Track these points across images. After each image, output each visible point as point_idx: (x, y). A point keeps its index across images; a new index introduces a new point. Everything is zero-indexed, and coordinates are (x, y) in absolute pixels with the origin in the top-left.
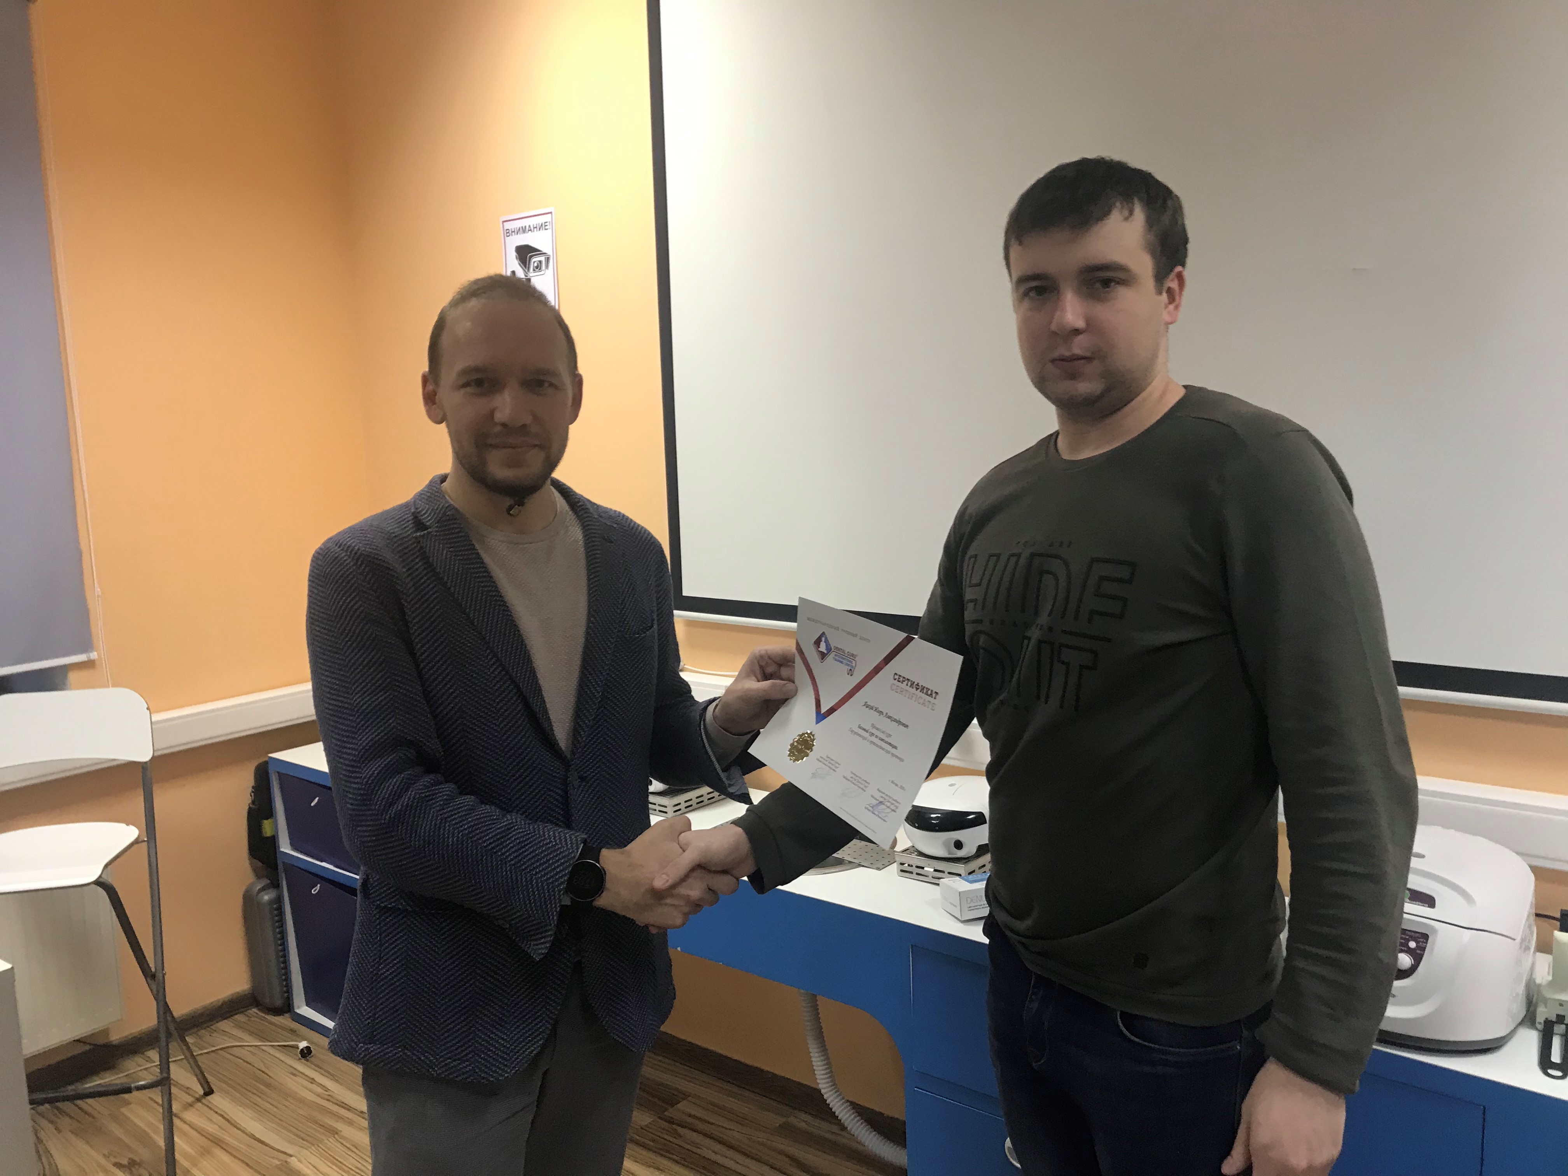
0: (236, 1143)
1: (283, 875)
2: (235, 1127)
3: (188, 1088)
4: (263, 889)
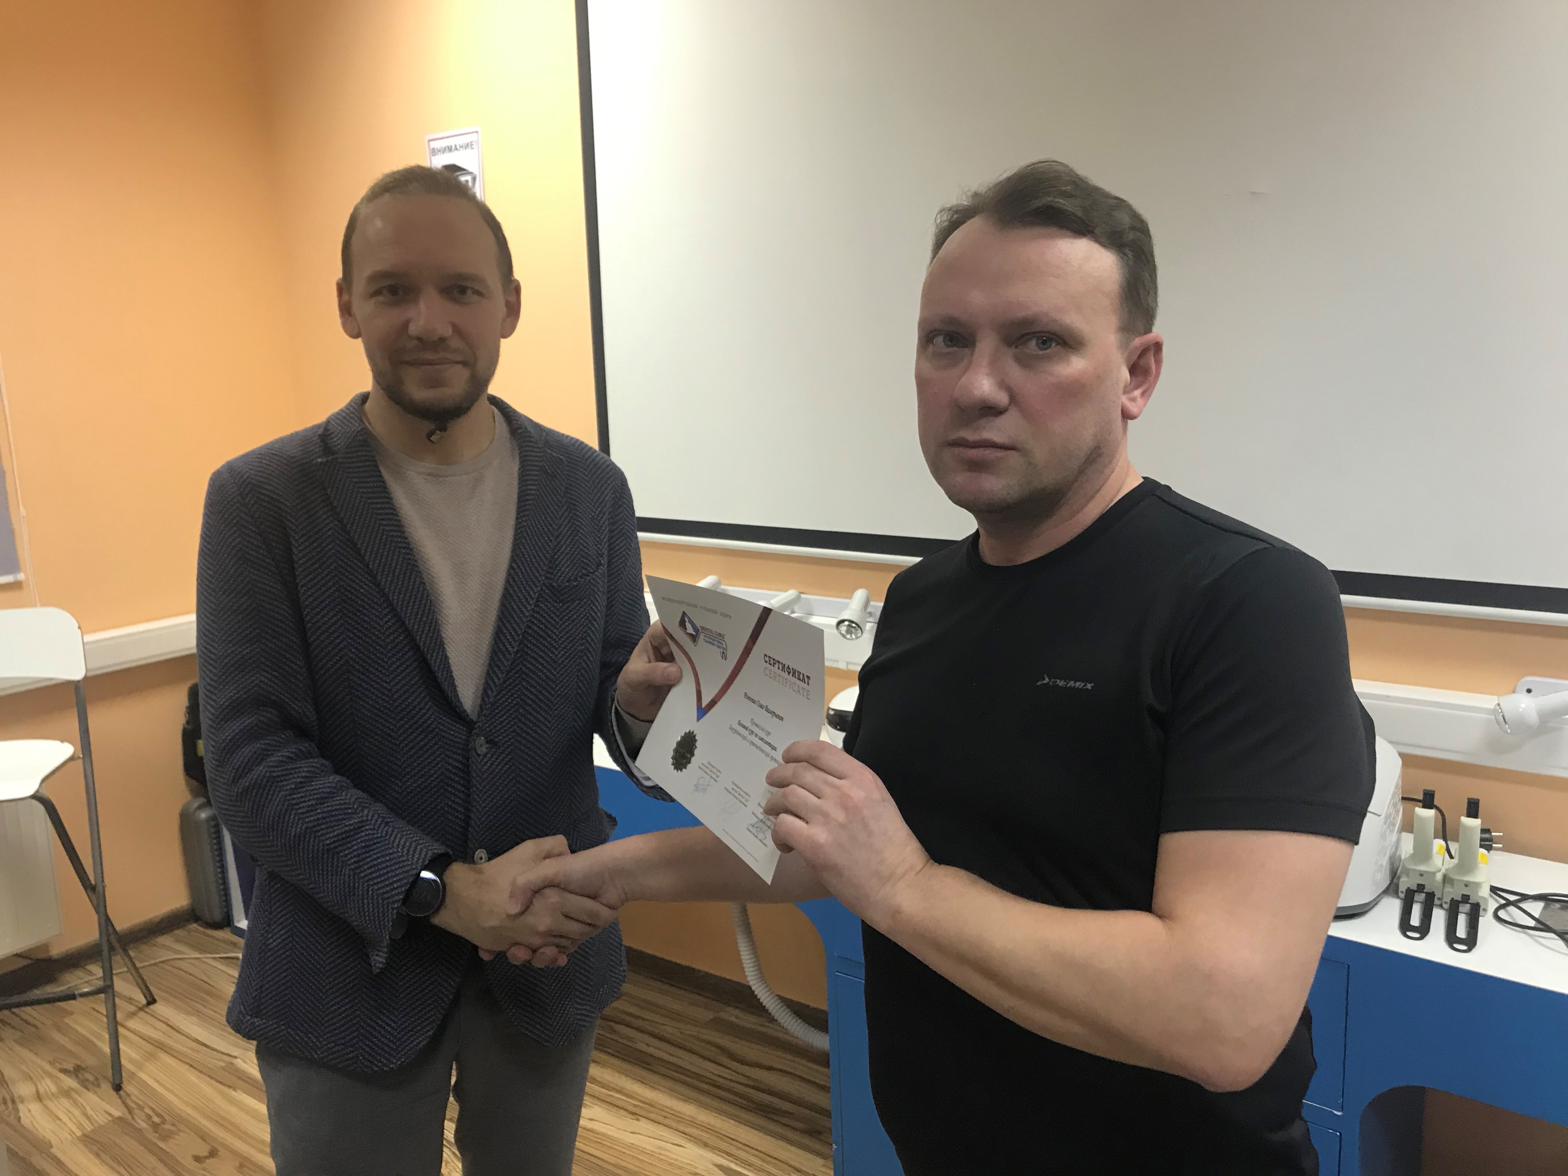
2: (179, 1032)
3: (130, 999)
4: (200, 808)
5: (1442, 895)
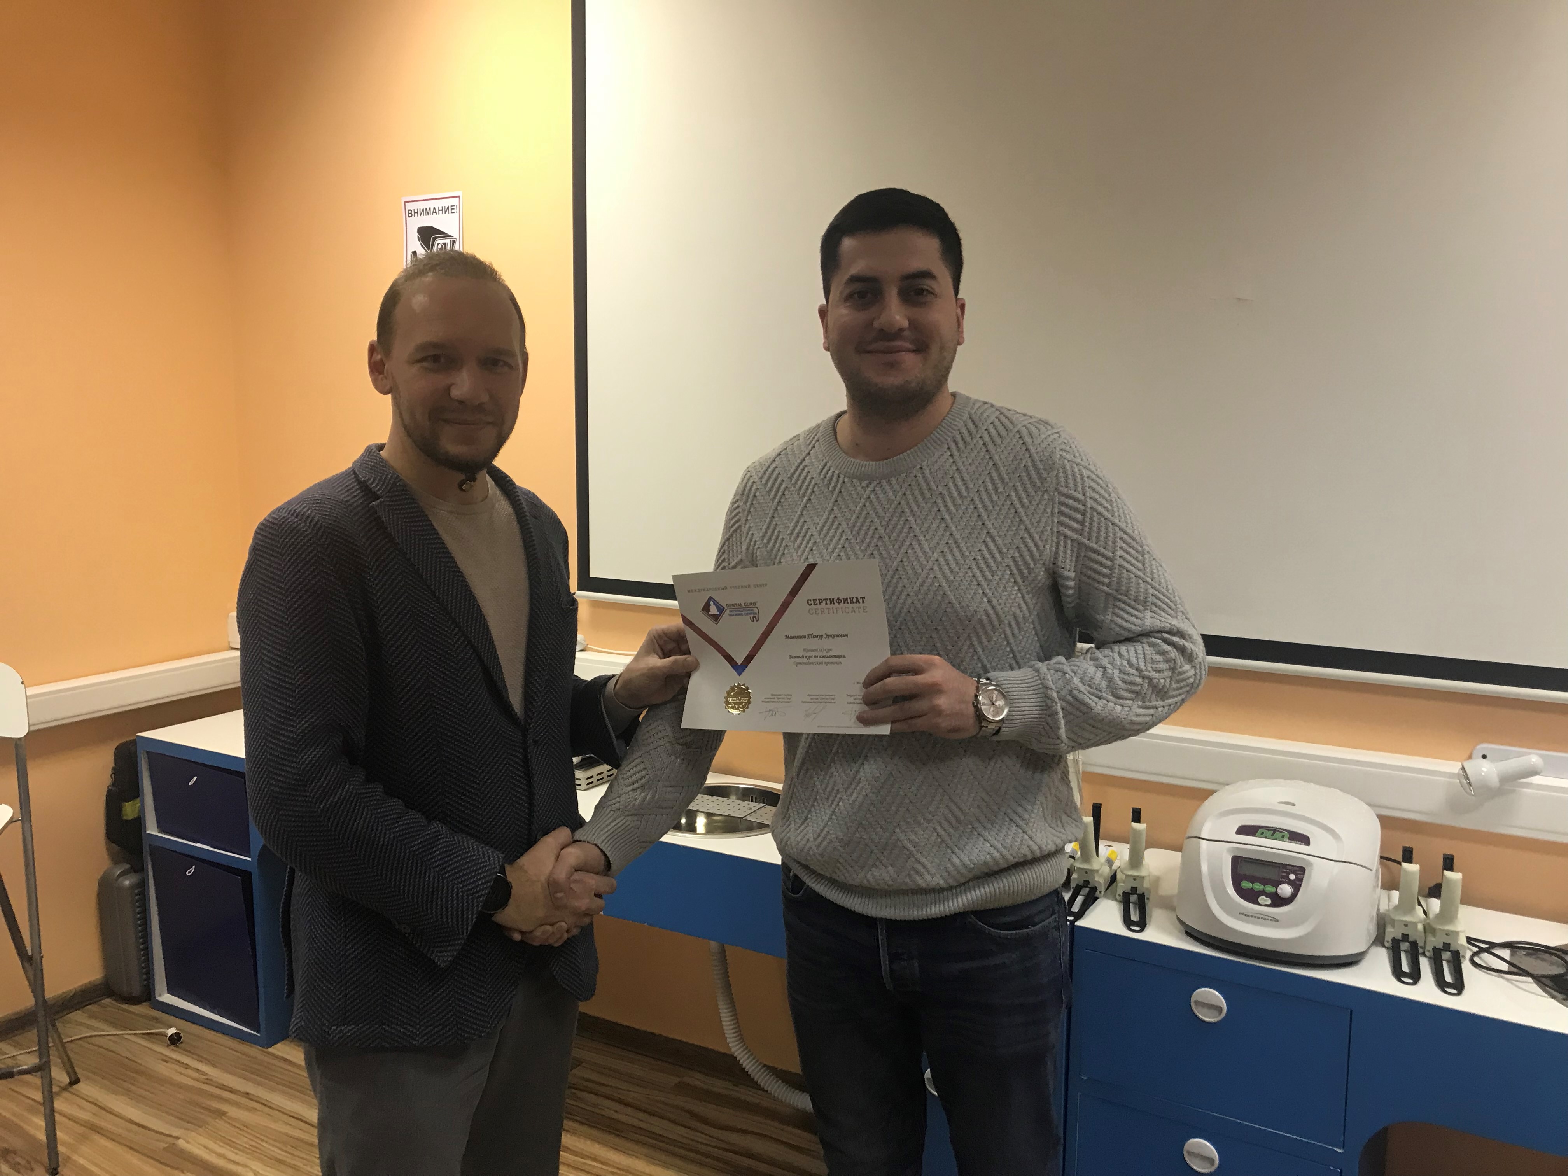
0: (114, 1128)
1: (149, 858)
2: (110, 1113)
5: (1425, 946)
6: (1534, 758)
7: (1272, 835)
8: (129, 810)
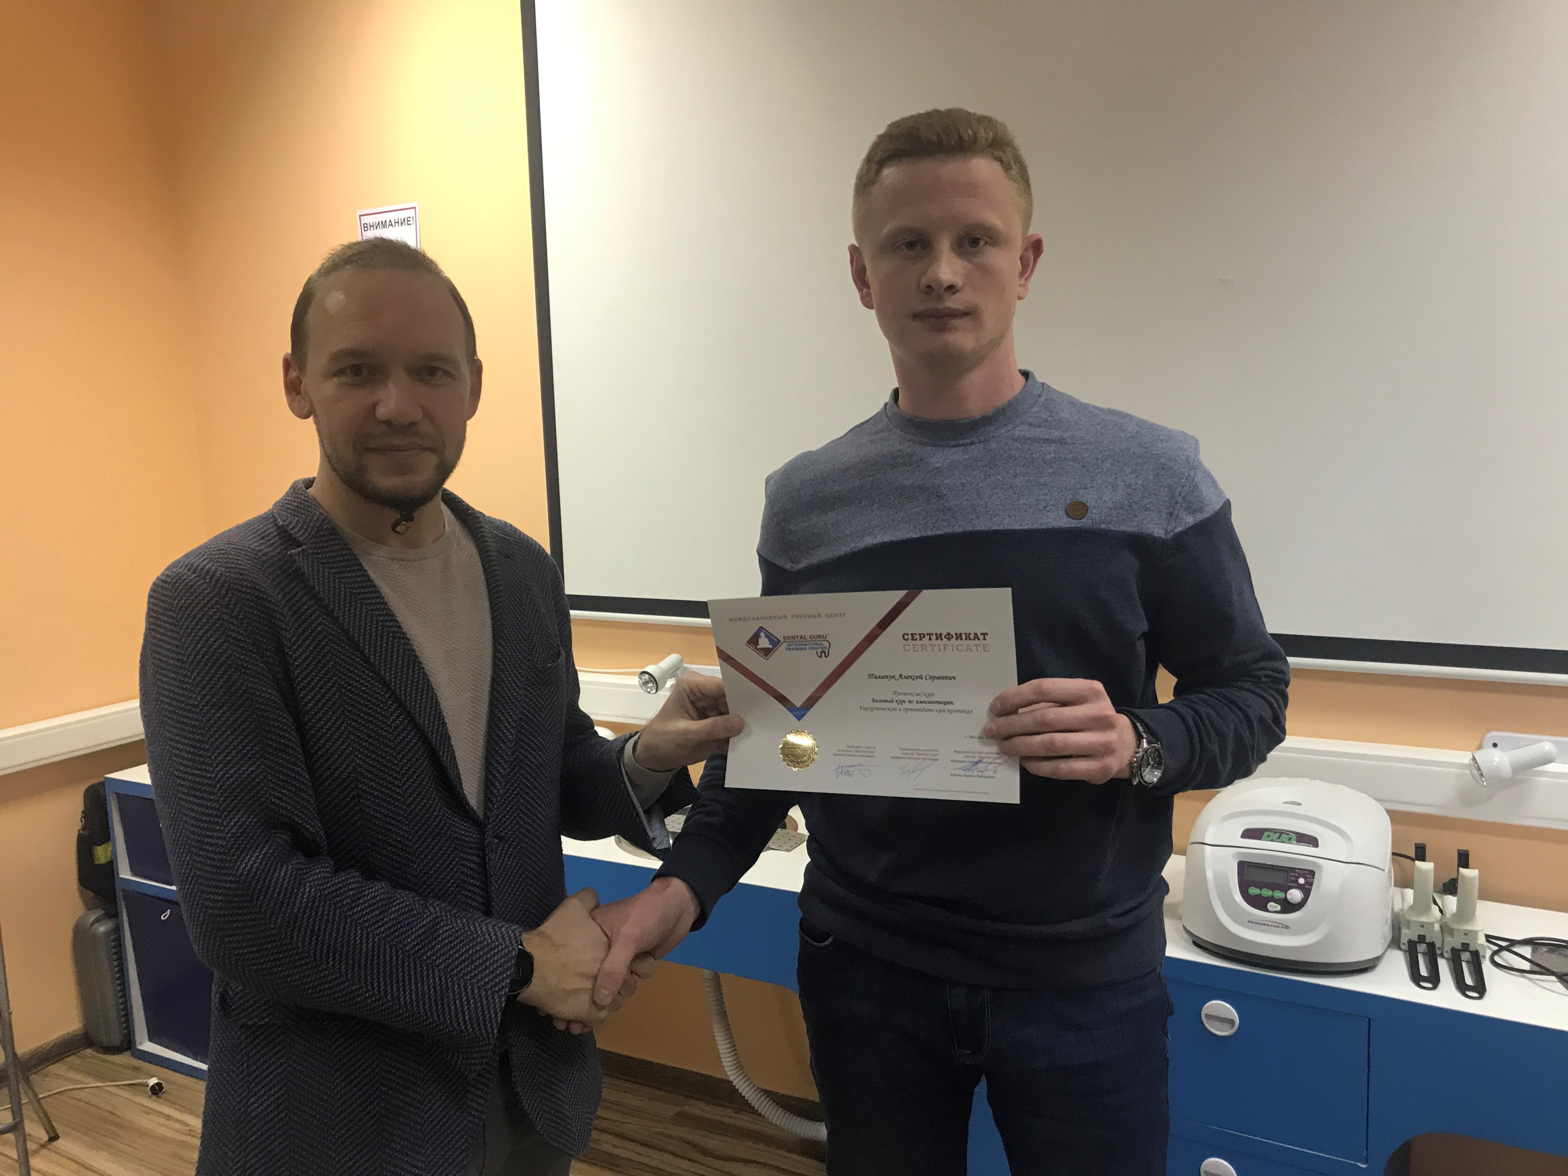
1: (123, 903)
2: (90, 1169)
3: (36, 1136)
4: (97, 921)
5: (1443, 947)
6: (1547, 745)
7: (1279, 838)
8: (101, 854)
